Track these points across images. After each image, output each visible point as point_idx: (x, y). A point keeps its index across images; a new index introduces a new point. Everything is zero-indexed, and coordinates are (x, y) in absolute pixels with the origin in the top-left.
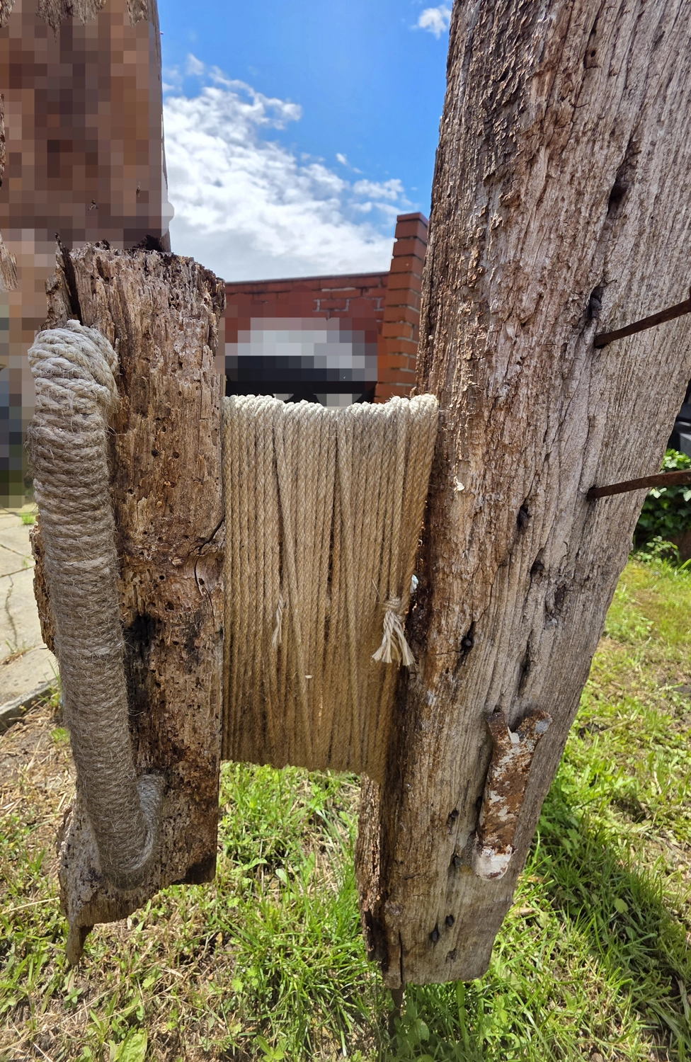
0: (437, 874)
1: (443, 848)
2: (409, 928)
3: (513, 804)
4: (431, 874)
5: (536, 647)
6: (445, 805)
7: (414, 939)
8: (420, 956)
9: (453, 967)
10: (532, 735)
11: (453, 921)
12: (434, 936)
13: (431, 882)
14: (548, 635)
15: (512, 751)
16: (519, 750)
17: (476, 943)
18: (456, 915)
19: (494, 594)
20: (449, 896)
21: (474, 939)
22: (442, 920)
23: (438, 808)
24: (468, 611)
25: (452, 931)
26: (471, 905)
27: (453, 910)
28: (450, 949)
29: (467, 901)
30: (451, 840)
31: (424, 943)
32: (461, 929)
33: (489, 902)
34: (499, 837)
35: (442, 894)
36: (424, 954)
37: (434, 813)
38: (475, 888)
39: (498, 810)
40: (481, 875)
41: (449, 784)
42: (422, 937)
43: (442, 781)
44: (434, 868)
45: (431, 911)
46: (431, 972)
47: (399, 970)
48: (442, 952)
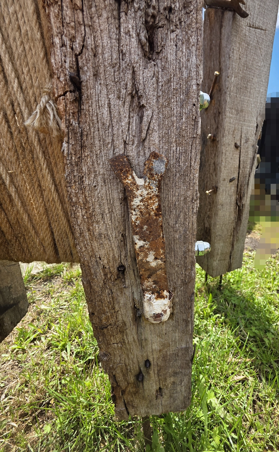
0: (124, 323)
1: (122, 300)
2: (118, 371)
3: (156, 250)
4: (120, 323)
5: (141, 87)
6: (111, 259)
7: (126, 380)
8: (135, 394)
9: (163, 403)
10: (152, 175)
11: (150, 364)
12: (140, 377)
13: (122, 330)
14: (148, 73)
15: (139, 192)
16: (145, 193)
17: (174, 383)
18: (151, 359)
19: (86, 22)
20: (142, 343)
21: (172, 379)
22: (142, 364)
23: (106, 261)
24: (68, 43)
25: (151, 372)
26: (160, 351)
27: (147, 356)
28: (155, 387)
29: (156, 346)
30: (127, 293)
31: (134, 383)
32: (158, 371)
33: (174, 348)
34: (155, 282)
35: (134, 341)
36: (137, 392)
37: (104, 267)
38: (159, 336)
39: (146, 256)
40: (148, 317)
41: (107, 237)
42: (132, 379)
43: (100, 235)
44: (120, 318)
45: (131, 356)
46: (148, 407)
47: (123, 406)
48: (150, 391)
